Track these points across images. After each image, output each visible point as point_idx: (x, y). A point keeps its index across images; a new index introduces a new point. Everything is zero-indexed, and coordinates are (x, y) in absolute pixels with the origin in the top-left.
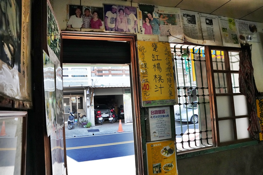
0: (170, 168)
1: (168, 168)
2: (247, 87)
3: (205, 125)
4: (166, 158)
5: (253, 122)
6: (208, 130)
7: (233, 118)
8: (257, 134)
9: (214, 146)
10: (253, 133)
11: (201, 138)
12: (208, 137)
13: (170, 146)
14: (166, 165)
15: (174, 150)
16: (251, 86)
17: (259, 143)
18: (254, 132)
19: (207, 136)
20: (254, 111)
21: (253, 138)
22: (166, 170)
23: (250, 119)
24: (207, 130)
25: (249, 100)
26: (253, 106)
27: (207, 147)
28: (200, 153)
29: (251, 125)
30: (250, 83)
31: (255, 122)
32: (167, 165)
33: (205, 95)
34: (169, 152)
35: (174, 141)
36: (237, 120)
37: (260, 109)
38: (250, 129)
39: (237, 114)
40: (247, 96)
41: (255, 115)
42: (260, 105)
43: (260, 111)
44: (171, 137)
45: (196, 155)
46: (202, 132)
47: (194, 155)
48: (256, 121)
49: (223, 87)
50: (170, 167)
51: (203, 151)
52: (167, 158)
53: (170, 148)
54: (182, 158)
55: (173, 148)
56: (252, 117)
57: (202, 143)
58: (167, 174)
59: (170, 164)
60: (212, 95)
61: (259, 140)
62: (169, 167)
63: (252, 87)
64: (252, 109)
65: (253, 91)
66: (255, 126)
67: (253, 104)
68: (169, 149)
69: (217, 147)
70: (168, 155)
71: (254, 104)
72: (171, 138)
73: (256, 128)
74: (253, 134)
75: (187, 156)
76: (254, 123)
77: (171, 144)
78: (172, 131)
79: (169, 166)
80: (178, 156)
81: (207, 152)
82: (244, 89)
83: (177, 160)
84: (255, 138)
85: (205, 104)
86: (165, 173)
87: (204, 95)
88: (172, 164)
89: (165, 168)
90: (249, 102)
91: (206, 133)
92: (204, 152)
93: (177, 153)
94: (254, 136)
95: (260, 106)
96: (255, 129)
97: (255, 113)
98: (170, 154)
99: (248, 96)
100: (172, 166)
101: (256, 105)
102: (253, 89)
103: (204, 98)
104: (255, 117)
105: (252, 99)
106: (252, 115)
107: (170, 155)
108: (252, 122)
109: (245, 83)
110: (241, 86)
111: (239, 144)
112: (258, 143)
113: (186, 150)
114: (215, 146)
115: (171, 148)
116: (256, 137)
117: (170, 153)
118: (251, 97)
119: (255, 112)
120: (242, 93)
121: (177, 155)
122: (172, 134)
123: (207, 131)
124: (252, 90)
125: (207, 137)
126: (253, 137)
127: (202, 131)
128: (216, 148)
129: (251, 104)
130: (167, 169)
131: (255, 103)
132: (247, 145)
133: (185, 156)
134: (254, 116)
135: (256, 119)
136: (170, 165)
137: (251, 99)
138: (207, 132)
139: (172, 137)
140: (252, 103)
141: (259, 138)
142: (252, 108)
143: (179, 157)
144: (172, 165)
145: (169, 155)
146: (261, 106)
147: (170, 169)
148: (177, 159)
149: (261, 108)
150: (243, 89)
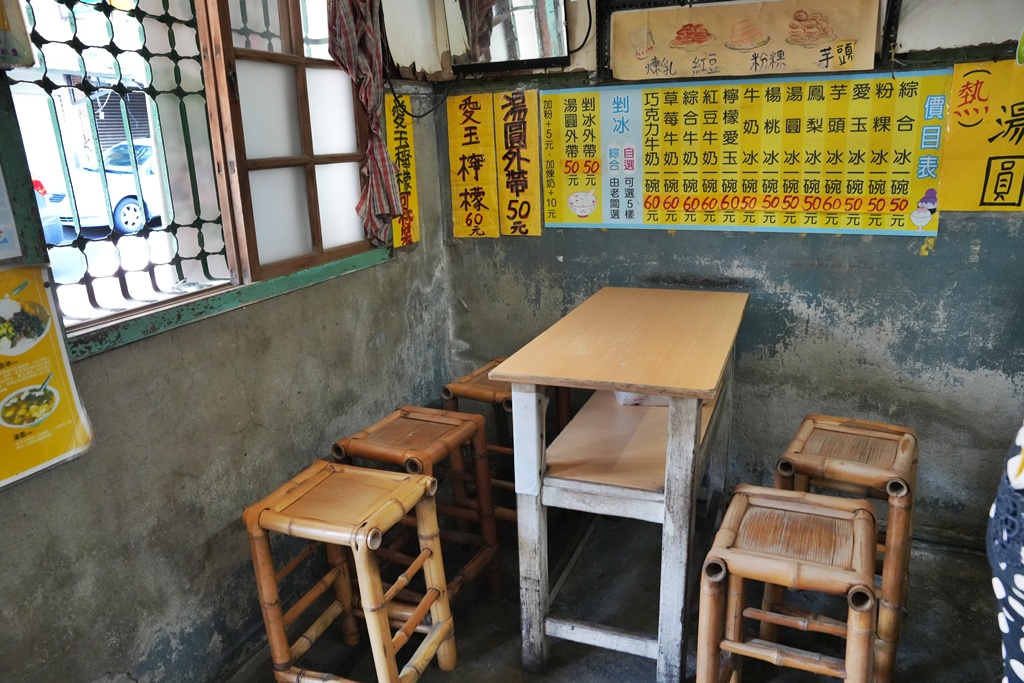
0: (43, 408)
1: (28, 409)
2: (357, 33)
3: (187, 197)
4: (9, 363)
5: (376, 179)
6: (202, 217)
7: (304, 163)
8: (386, 225)
9: (238, 283)
10: (375, 219)
11: (177, 255)
12: (206, 250)
13: (17, 300)
14: (15, 401)
15: (47, 317)
16: (369, 35)
17: (391, 255)
18: (378, 216)
19: (201, 242)
20: (377, 136)
21: (375, 242)
22: (21, 423)
23: (365, 170)
24: (199, 218)
25: (363, 95)
26: (375, 120)
27: (205, 288)
28: (179, 317)
29: (367, 191)
30: (369, 23)
31: (381, 178)
32: (23, 398)
33: (180, 54)
34: (17, 329)
35: (39, 268)
36: (321, 171)
37: (396, 132)
38: (363, 208)
39: (319, 149)
40: (357, 76)
41: (382, 154)
42: (397, 118)
43: (396, 139)
44: (16, 252)
45: (162, 330)
46: (179, 226)
47: (154, 329)
48: (386, 174)
49: (261, 31)
50: (39, 405)
51: (191, 307)
52: (16, 362)
53: (22, 310)
54: (94, 350)
55: (40, 306)
56: (369, 161)
57: (181, 277)
58: (29, 440)
59: (39, 387)
60: (218, 51)
61: (392, 247)
62: (33, 407)
63: (373, 41)
64: (370, 131)
65: (378, 57)
66: (382, 195)
67: (375, 109)
68: (15, 314)
69: (248, 282)
70: (13, 345)
71: (379, 112)
72: (20, 254)
73: (384, 203)
74: (373, 224)
75: (119, 336)
76: (377, 185)
77: (21, 287)
78: (16, 221)
79: (30, 399)
80: (73, 344)
81: (212, 308)
82: (347, 42)
83: (73, 364)
84: (382, 239)
85: (181, 99)
86: (17, 437)
87: (174, 56)
88: (49, 388)
89: (9, 414)
90: (363, 100)
91: (196, 230)
92: (196, 311)
93: (65, 330)
94: (377, 230)
95: (395, 121)
96: (382, 207)
97: (380, 147)
98: (31, 340)
99: (361, 77)
100: (48, 397)
101: (385, 116)
102: (378, 49)
103: (177, 70)
104: (383, 160)
105: (373, 89)
106: (372, 152)
107: (26, 345)
108: (373, 180)
109: (351, 17)
110: (337, 29)
111: (330, 264)
112: (386, 256)
113: (114, 313)
114: (242, 283)
115: (27, 308)
116: (383, 235)
117: (27, 335)
118: (370, 81)
119: (380, 140)
120: (339, 60)
121: (65, 339)
122: (21, 235)
123: (198, 224)
124: (373, 52)
125: (203, 251)
126: (376, 237)
127: (176, 222)
128: (248, 287)
129: (369, 109)
130: (22, 416)
131: (381, 107)
132: (354, 267)
133: (112, 336)
134: (378, 157)
135: (384, 166)
136: (37, 394)
137: (370, 86)
138: (200, 228)
139: (23, 252)
140: (371, 103)
141: (391, 240)
142: (370, 128)
143: (81, 347)
144: (51, 393)
145: (19, 344)
146: (399, 121)
147: (40, 412)
148: (70, 358)
149: (400, 129)
150: (342, 42)
